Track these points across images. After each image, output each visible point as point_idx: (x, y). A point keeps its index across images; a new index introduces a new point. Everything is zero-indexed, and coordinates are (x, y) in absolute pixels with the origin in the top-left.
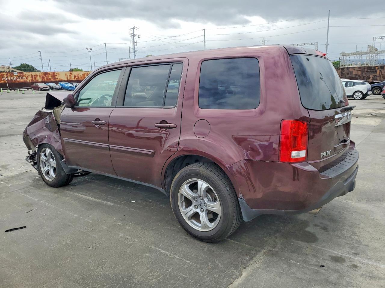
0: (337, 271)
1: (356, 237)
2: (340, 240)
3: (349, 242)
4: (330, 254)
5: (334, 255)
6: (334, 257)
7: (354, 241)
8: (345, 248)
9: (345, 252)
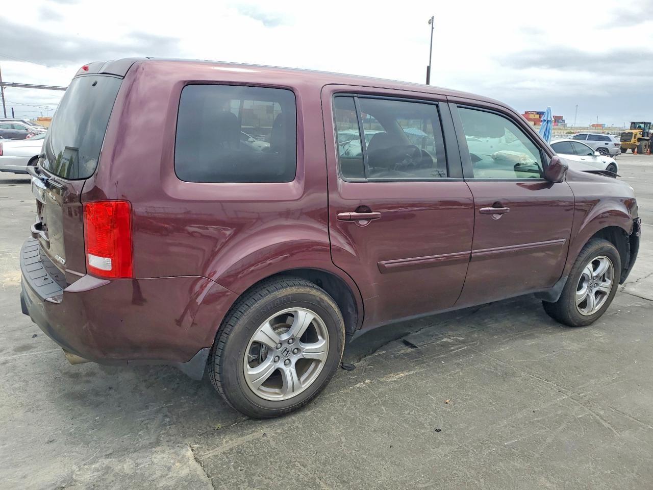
0: (17, 340)
1: (17, 385)
2: (38, 370)
3: (23, 373)
4: (36, 349)
5: (31, 350)
6: (30, 349)
7: (16, 378)
8: (23, 364)
9: (20, 358)
